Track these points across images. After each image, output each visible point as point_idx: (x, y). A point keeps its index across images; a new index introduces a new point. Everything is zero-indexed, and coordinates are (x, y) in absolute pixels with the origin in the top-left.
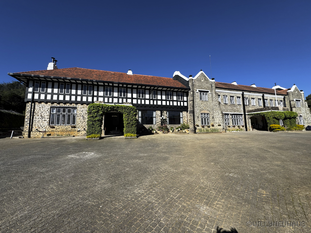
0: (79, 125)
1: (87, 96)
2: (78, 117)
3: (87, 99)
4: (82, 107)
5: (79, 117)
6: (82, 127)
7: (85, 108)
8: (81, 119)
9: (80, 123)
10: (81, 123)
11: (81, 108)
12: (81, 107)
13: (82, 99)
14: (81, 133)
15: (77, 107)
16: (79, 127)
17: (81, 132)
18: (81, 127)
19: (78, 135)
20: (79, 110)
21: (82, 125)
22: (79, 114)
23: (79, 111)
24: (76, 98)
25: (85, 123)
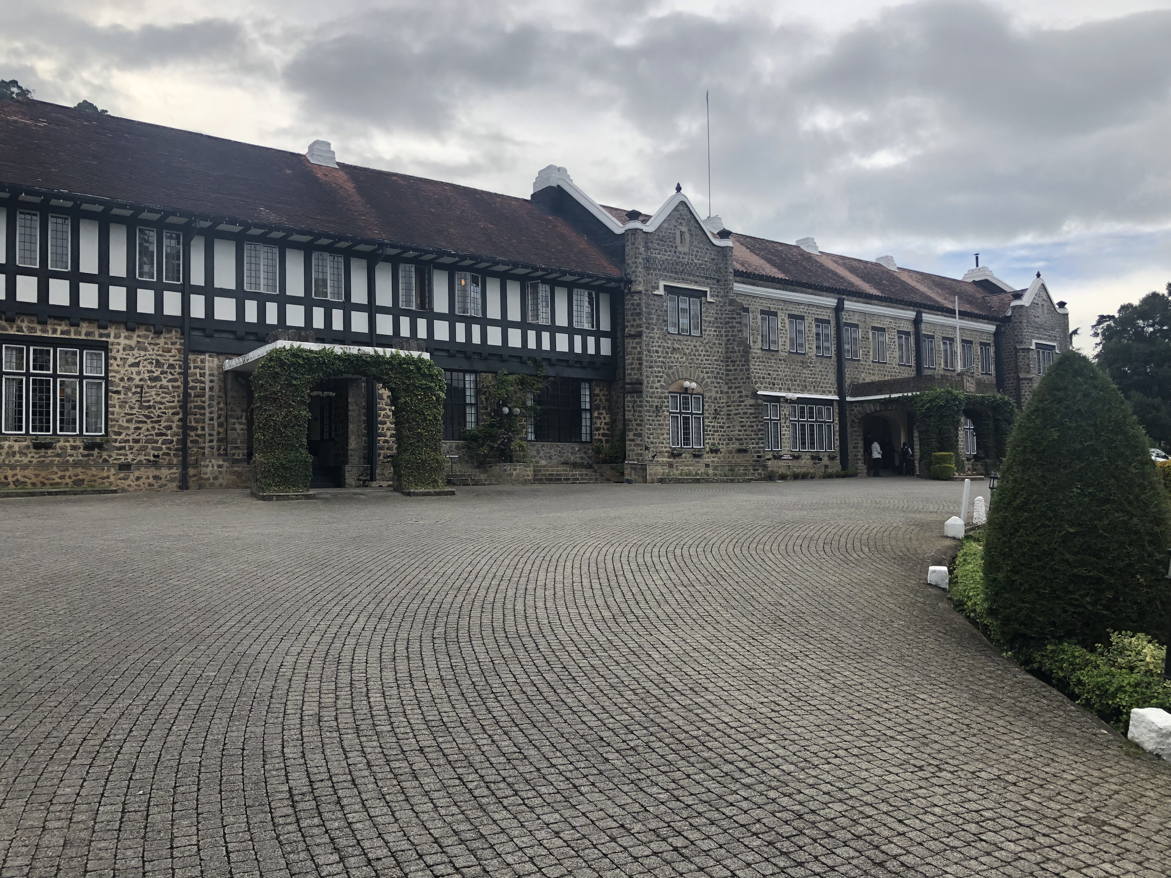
0: (123, 436)
1: (159, 291)
2: (115, 396)
3: (159, 303)
4: (133, 343)
5: (122, 396)
6: (137, 446)
7: (145, 349)
8: (131, 408)
9: (126, 425)
10: (133, 426)
11: (132, 348)
12: (127, 342)
13: (132, 300)
14: (138, 479)
15: (111, 340)
16: (124, 448)
17: (137, 473)
18: (131, 448)
19: (124, 484)
20: (119, 356)
21: (135, 436)
22: (122, 379)
23: (119, 362)
24: (104, 297)
25: (149, 426)
